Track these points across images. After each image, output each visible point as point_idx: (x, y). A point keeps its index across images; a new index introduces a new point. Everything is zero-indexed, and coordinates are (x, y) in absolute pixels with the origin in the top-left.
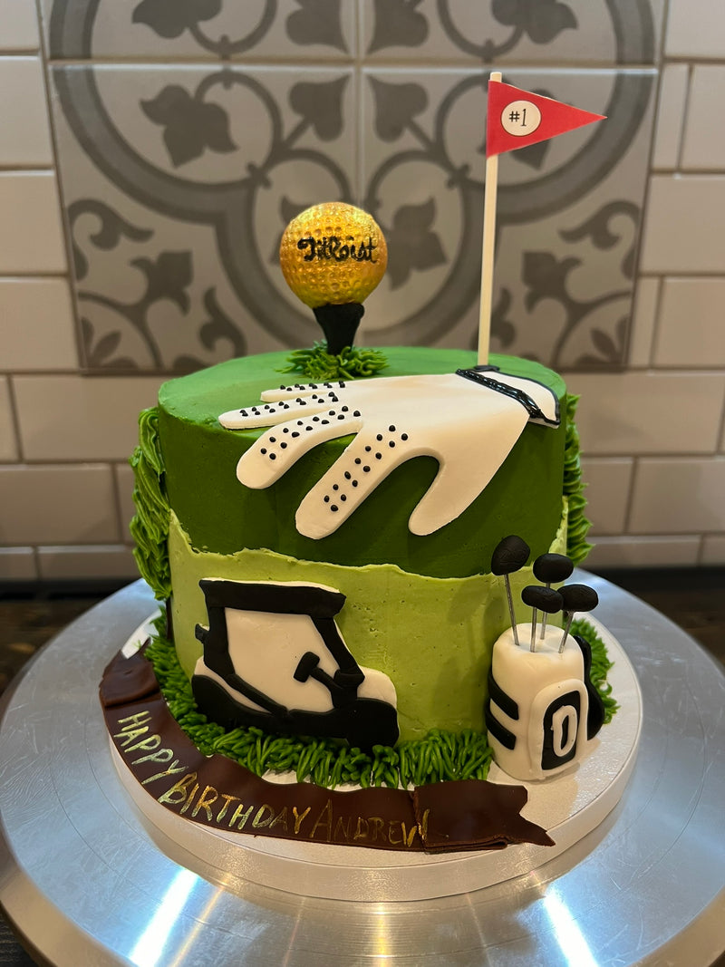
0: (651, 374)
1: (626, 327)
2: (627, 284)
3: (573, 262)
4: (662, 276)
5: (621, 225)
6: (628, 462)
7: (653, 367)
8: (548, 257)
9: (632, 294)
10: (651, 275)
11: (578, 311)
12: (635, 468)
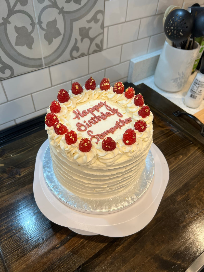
0: (107, 50)
1: (102, 41)
2: (102, 31)
3: (90, 28)
4: (108, 27)
5: (99, 16)
6: (104, 70)
7: (107, 48)
8: (85, 28)
9: (103, 33)
10: (106, 27)
11: (92, 40)
12: (105, 71)
